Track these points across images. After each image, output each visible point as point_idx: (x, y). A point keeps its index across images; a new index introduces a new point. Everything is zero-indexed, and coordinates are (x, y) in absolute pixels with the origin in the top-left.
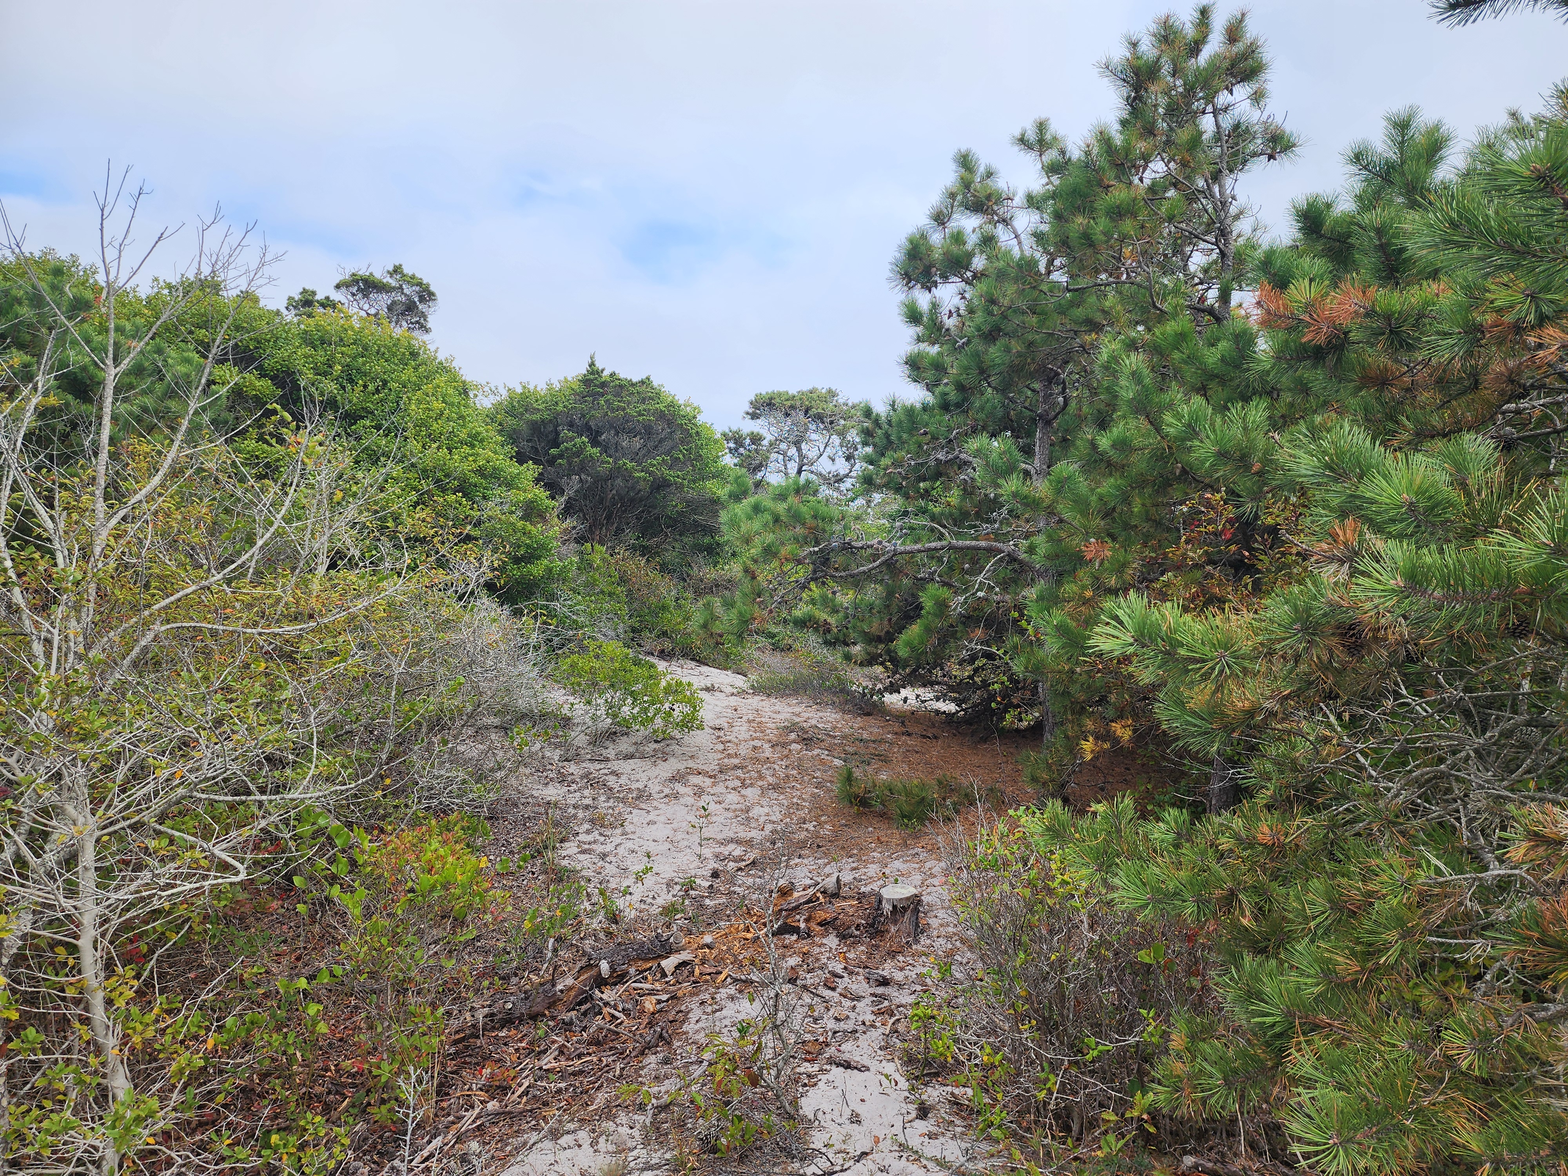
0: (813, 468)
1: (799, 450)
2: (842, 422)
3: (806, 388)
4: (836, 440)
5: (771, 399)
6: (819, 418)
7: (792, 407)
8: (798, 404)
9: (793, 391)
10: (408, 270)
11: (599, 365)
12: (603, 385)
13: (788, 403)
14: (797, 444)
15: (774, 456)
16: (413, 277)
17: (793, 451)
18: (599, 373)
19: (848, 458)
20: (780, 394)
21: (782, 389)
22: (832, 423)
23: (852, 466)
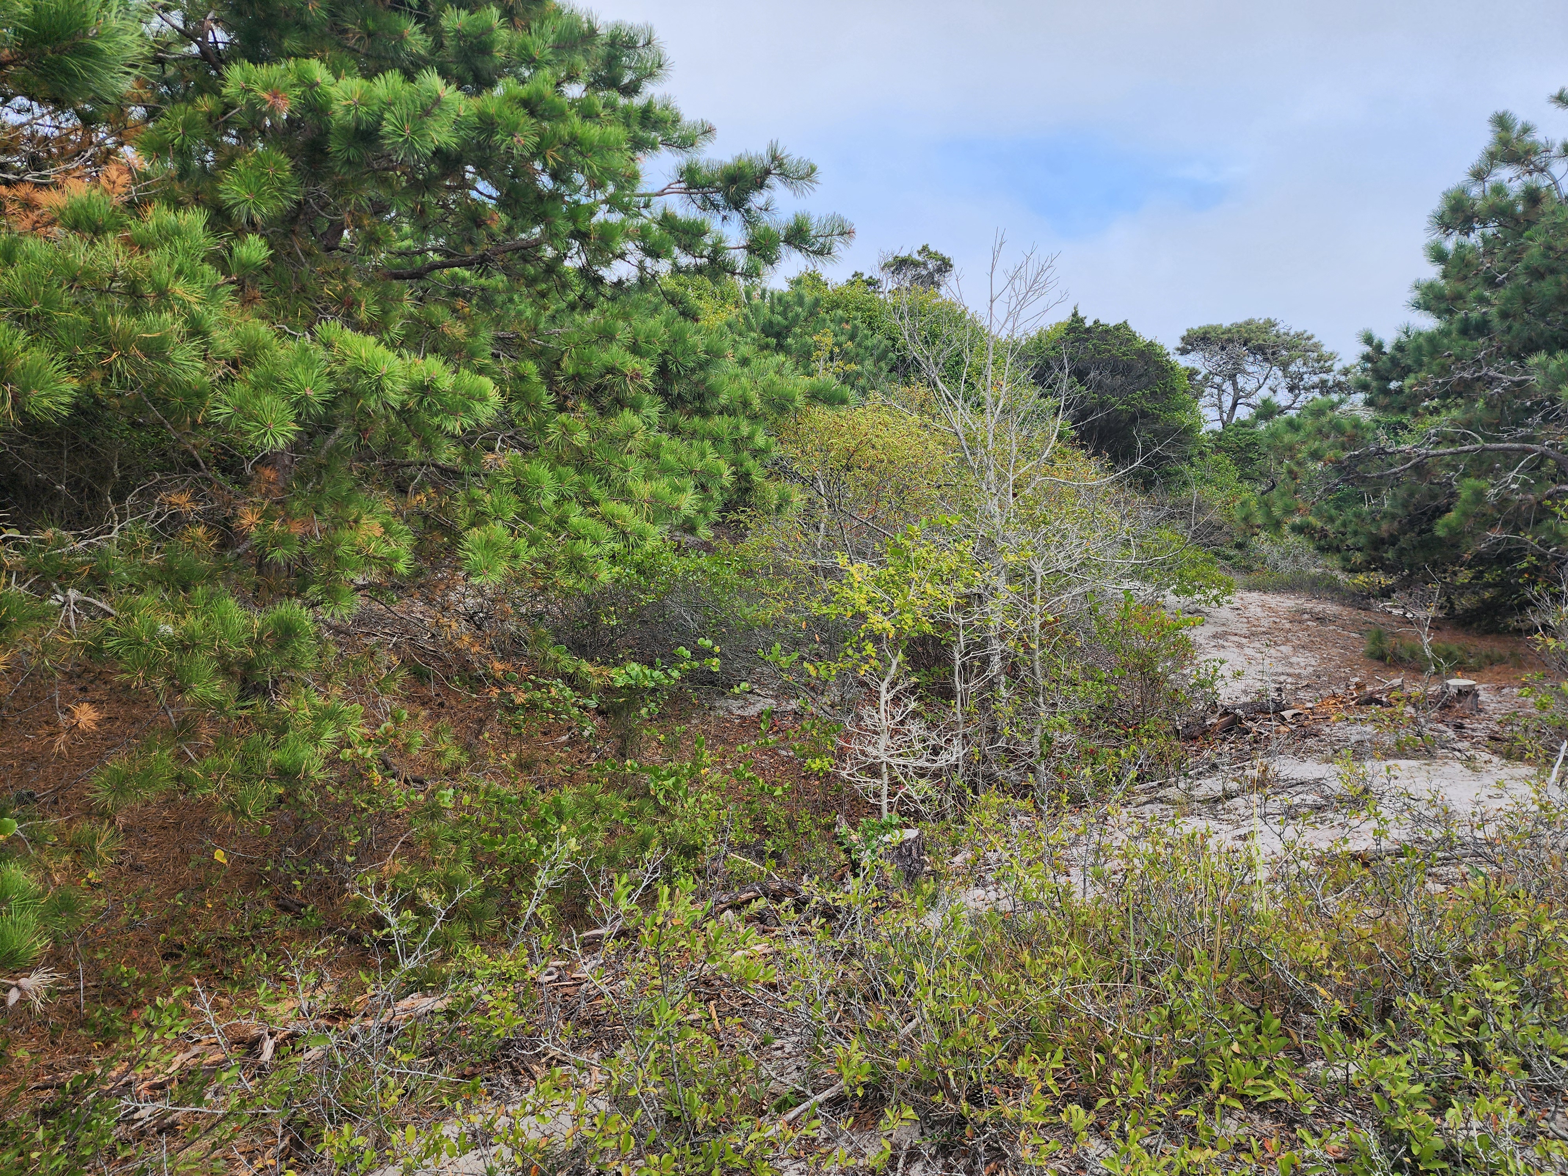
0: (1250, 401)
1: (1235, 384)
2: (1284, 353)
3: (1241, 319)
4: (1277, 372)
5: (1206, 333)
6: (1260, 349)
7: (1230, 341)
8: (1236, 336)
9: (1227, 324)
10: (932, 249)
11: (1081, 314)
12: (1088, 330)
13: (1225, 337)
14: (1232, 377)
15: (1208, 390)
16: (936, 254)
17: (1228, 386)
18: (1082, 320)
19: (1291, 389)
20: (1215, 329)
21: (1215, 323)
22: (1274, 353)
23: (1297, 396)
